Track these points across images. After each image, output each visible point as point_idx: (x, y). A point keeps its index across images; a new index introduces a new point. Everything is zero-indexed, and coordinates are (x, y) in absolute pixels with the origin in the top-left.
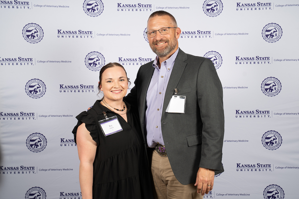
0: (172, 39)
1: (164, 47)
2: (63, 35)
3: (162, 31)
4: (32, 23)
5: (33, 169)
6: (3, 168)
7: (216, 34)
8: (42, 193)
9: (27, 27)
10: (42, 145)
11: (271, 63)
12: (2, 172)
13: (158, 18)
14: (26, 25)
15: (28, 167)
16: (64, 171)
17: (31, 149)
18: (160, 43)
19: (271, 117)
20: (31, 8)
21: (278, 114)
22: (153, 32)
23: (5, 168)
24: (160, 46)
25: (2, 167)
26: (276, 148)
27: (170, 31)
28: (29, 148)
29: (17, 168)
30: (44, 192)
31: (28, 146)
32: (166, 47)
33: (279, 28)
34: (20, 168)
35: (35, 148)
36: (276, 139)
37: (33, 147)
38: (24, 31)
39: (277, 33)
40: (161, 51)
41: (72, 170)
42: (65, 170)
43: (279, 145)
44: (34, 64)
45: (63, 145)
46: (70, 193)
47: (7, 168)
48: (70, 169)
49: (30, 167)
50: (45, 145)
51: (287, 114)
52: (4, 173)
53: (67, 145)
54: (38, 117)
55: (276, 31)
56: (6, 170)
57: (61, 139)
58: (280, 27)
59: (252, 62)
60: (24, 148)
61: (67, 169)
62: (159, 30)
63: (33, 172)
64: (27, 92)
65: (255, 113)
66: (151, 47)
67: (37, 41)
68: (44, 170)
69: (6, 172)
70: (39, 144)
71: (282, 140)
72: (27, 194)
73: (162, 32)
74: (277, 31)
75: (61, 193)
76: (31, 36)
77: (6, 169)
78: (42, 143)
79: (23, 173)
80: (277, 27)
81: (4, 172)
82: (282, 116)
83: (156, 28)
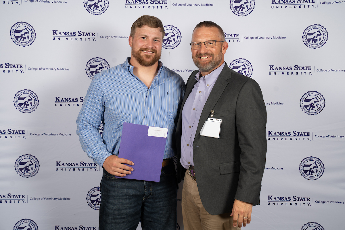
0: (217, 54)
1: (207, 62)
2: (60, 36)
3: (207, 43)
5: (23, 197)
8: (34, 226)
9: (16, 26)
10: (34, 169)
11: (313, 74)
13: (205, 30)
14: (15, 24)
15: (16, 195)
16: (60, 200)
17: (20, 174)
18: (203, 56)
19: (311, 140)
20: (21, 4)
21: (319, 136)
22: (198, 44)
24: (203, 60)
26: (317, 178)
27: (216, 44)
28: (18, 172)
29: (3, 196)
30: (36, 225)
31: (17, 170)
32: (210, 62)
33: (324, 31)
34: (7, 196)
35: (25, 172)
36: (317, 167)
37: (23, 171)
38: (12, 32)
39: (322, 37)
40: (204, 66)
41: (70, 199)
42: (62, 199)
43: (320, 174)
44: (25, 72)
45: (59, 169)
46: (67, 227)
48: (67, 199)
49: (20, 195)
50: (38, 169)
51: (331, 136)
53: (64, 169)
54: (30, 136)
57: (57, 162)
58: (326, 29)
59: (290, 73)
60: (13, 172)
61: (64, 199)
62: (204, 43)
63: (23, 201)
64: (16, 105)
65: (292, 135)
66: (194, 60)
67: (28, 43)
68: (36, 199)
70: (30, 168)
71: (324, 168)
72: (15, 227)
73: (207, 45)
74: (321, 35)
75: (56, 226)
76: (20, 37)
78: (34, 166)
79: (11, 202)
80: (321, 29)
82: (325, 138)
83: (201, 40)
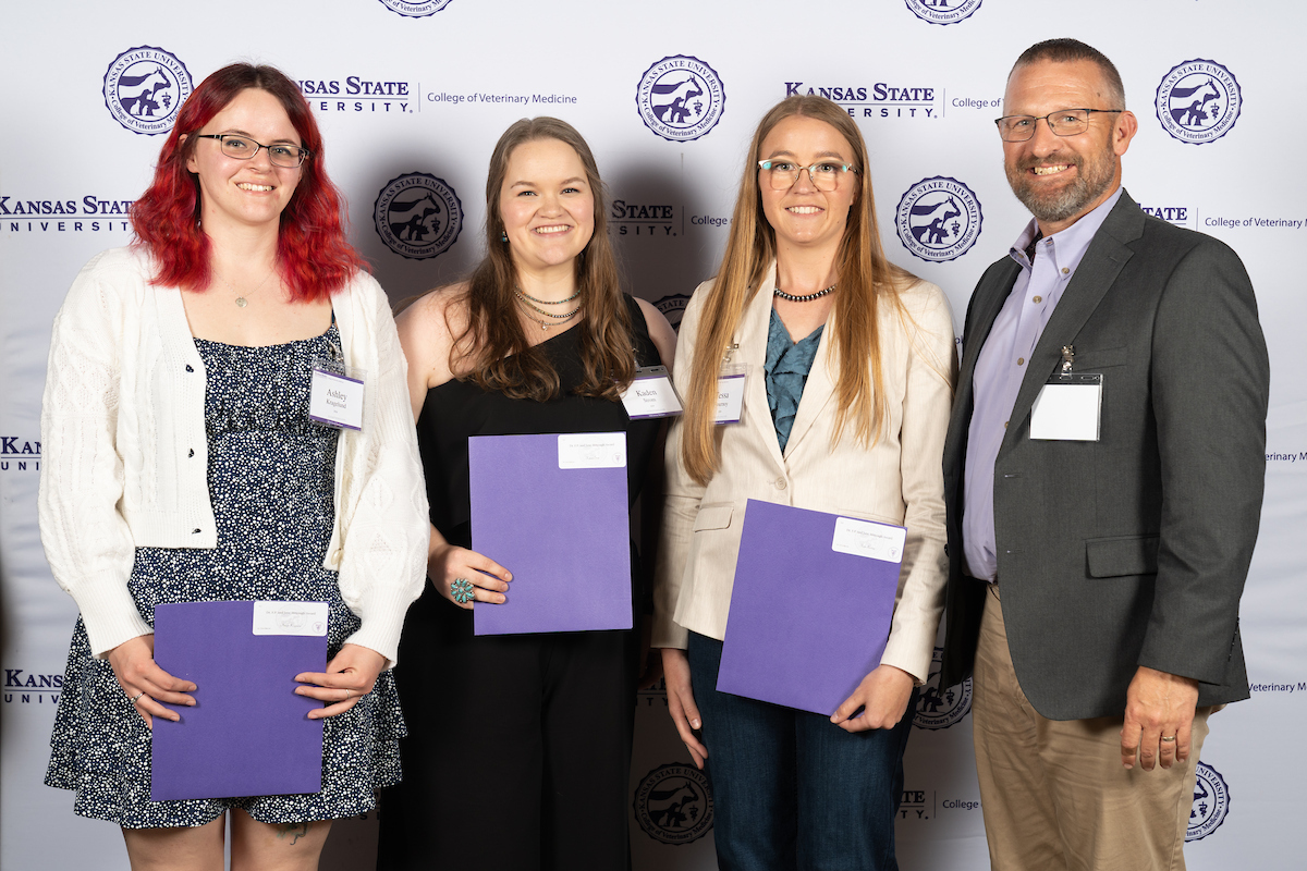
0: (1094, 155)
3: (1059, 119)
4: (146, 47)
6: (23, 678)
7: (956, 103)
9: (124, 63)
12: (17, 696)
23: (31, 677)
25: (18, 672)
32: (1069, 186)
38: (109, 83)
39: (1221, 102)
40: (1049, 199)
47: (38, 681)
52: (26, 699)
55: (1214, 93)
56: (35, 685)
62: (1047, 118)
67: (167, 123)
69: (34, 696)
73: (1058, 126)
74: (1218, 96)
76: (138, 102)
77: (33, 682)
80: (1219, 77)
81: (26, 694)
